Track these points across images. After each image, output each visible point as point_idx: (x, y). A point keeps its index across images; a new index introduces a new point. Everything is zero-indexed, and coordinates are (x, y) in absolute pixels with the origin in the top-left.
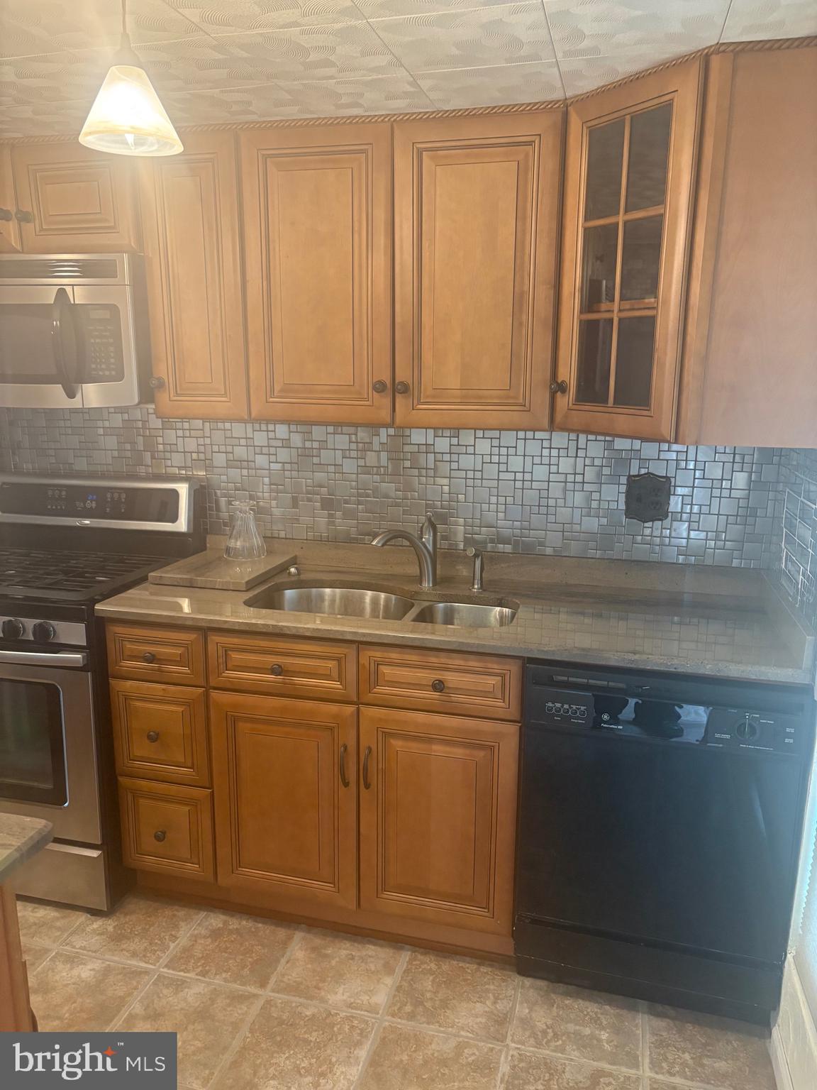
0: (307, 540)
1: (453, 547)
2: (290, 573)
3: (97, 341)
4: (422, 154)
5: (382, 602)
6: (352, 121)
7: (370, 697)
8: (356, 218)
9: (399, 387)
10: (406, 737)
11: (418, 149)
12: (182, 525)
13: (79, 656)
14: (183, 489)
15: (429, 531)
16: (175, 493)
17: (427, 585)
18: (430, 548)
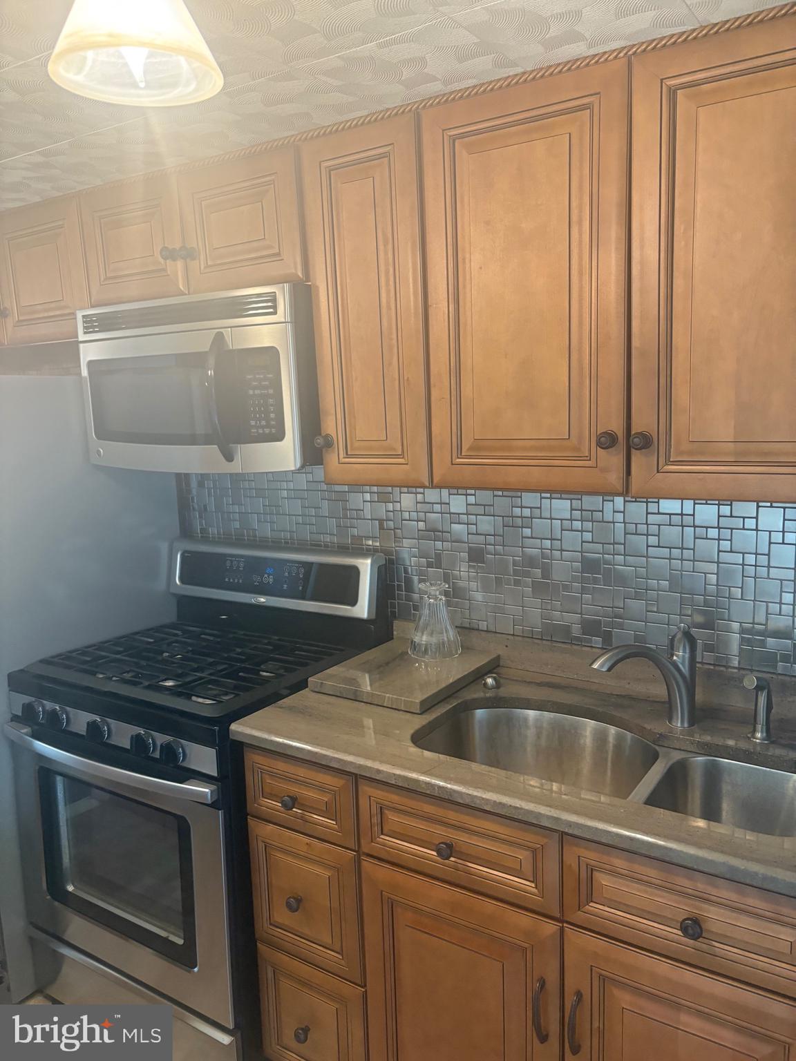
0: (513, 635)
1: (722, 662)
2: (485, 684)
3: (257, 392)
4: (675, 92)
5: (611, 739)
6: (573, 66)
7: (579, 917)
8: (574, 204)
9: (636, 440)
10: (637, 991)
11: (669, 88)
12: (362, 609)
13: (207, 790)
14: (366, 567)
15: (684, 647)
16: (354, 572)
17: (679, 724)
18: (685, 669)
